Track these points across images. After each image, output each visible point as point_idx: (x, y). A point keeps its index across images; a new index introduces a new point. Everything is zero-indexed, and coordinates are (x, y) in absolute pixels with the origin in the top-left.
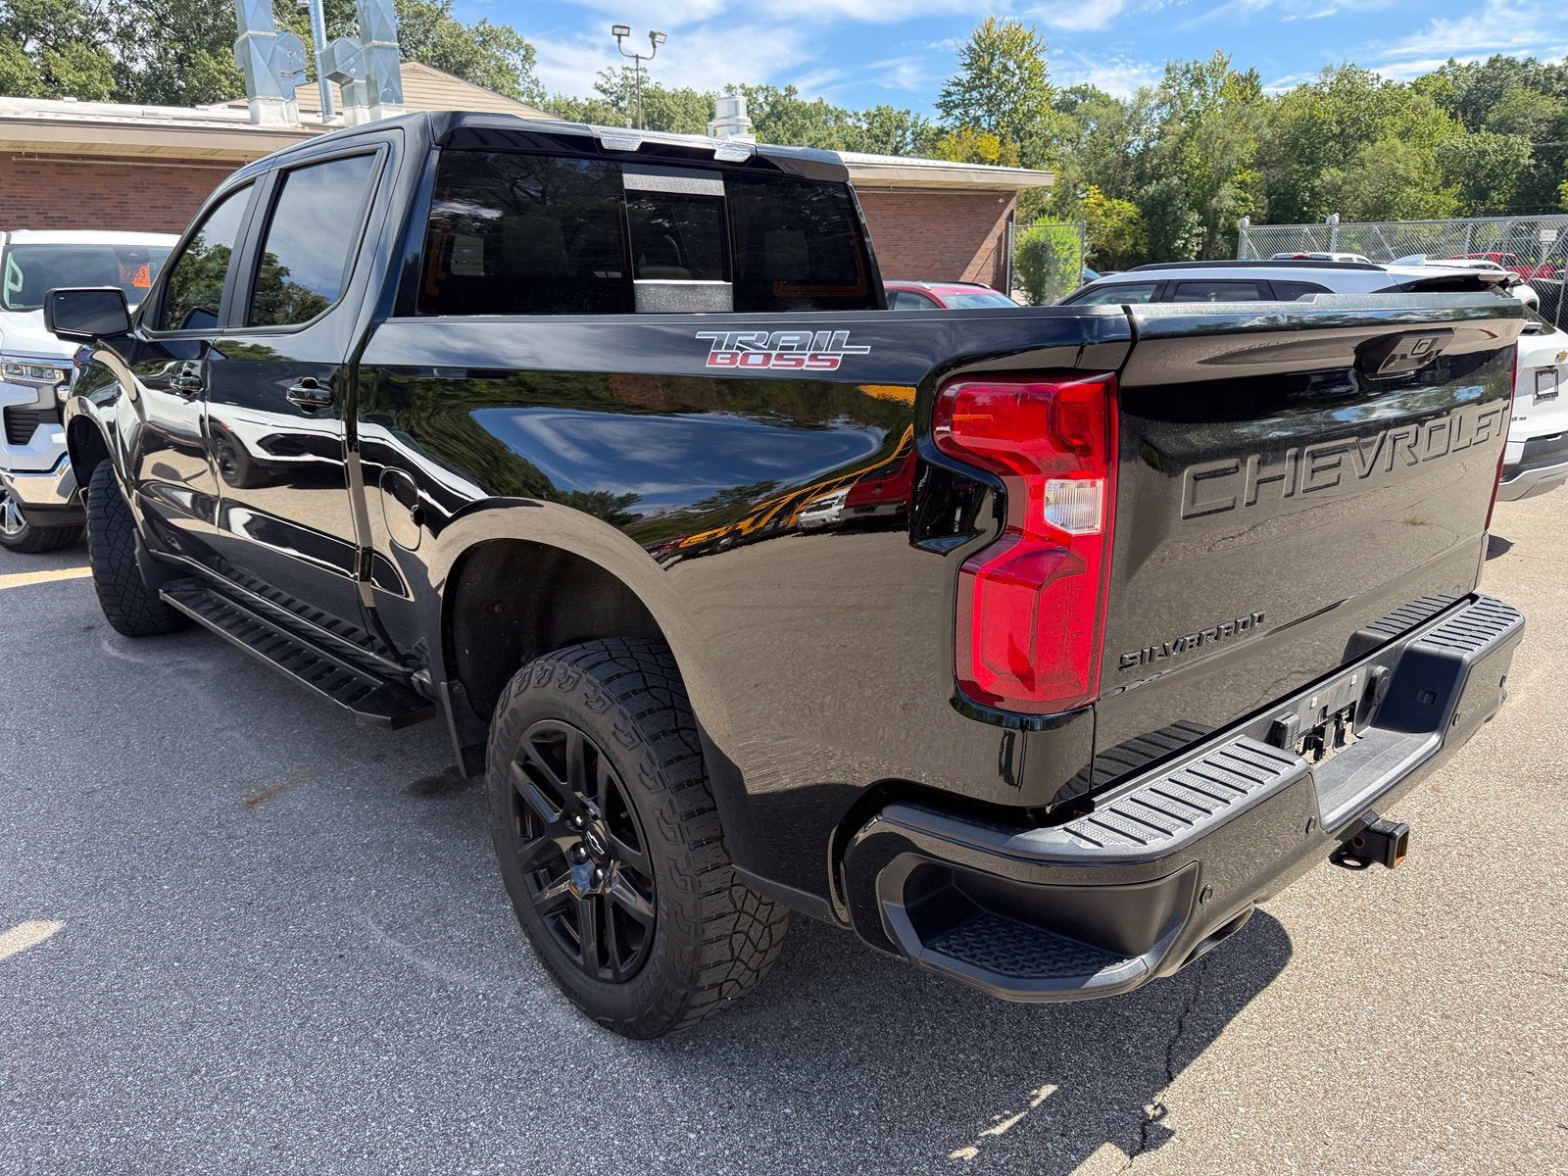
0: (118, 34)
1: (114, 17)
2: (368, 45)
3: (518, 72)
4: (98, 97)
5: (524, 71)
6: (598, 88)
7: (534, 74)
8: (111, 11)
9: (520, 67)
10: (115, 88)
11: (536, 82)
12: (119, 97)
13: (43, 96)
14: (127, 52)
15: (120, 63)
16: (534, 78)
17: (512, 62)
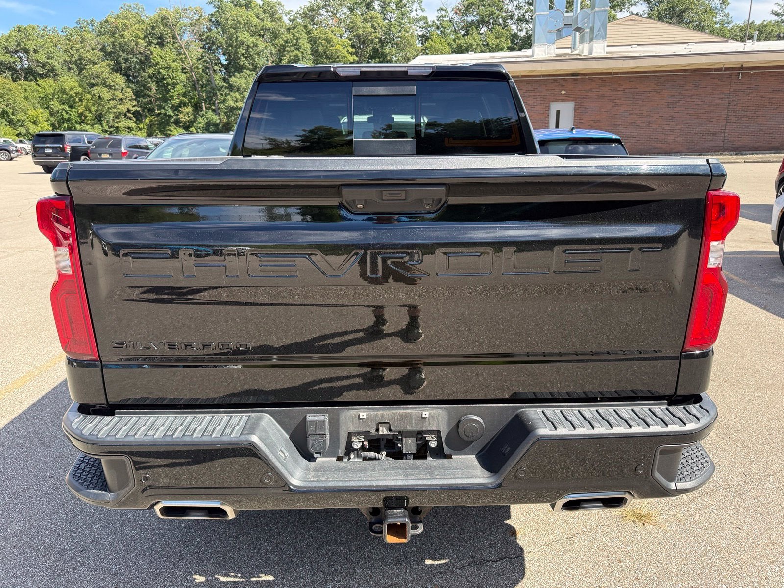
0: (517, 20)
1: (516, 12)
2: (593, 11)
3: (717, 11)
4: (502, 50)
5: (721, 10)
6: (773, 13)
7: (726, 11)
8: (516, 9)
9: (719, 8)
10: (510, 44)
11: (727, 16)
12: (511, 49)
13: (482, 52)
14: (519, 27)
15: (515, 33)
16: (726, 13)
17: (714, 6)
